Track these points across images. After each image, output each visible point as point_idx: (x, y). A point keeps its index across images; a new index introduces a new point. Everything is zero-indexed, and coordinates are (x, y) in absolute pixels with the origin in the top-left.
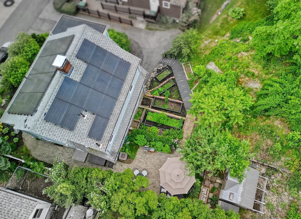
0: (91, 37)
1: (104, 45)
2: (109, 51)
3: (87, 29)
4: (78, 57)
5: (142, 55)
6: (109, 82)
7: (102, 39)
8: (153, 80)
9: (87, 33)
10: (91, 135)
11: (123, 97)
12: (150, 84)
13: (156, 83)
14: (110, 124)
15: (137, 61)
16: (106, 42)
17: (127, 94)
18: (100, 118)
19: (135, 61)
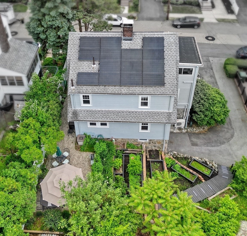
0: (169, 43)
1: (169, 55)
2: (166, 62)
3: (174, 36)
4: (144, 39)
5: (219, 144)
6: (134, 72)
7: (173, 51)
8: (188, 159)
9: (171, 38)
10: (80, 75)
11: (126, 91)
12: (180, 157)
13: (185, 162)
14: (95, 89)
15: (172, 92)
16: (173, 56)
17: (131, 93)
18: (97, 77)
19: (170, 90)
